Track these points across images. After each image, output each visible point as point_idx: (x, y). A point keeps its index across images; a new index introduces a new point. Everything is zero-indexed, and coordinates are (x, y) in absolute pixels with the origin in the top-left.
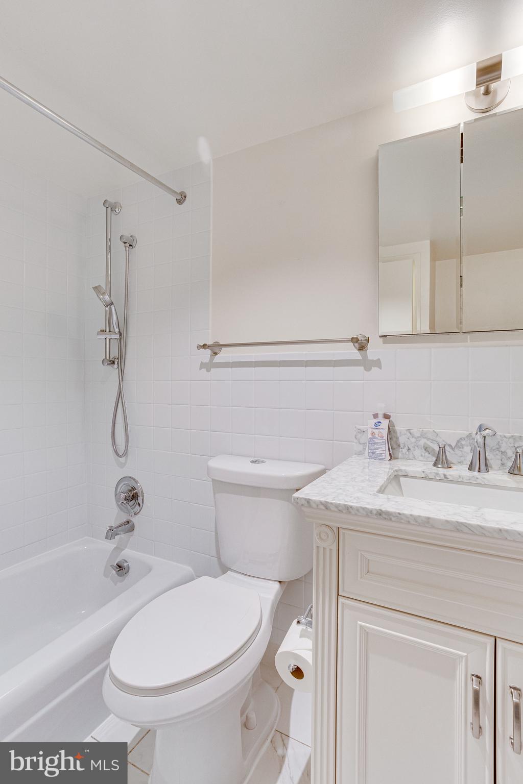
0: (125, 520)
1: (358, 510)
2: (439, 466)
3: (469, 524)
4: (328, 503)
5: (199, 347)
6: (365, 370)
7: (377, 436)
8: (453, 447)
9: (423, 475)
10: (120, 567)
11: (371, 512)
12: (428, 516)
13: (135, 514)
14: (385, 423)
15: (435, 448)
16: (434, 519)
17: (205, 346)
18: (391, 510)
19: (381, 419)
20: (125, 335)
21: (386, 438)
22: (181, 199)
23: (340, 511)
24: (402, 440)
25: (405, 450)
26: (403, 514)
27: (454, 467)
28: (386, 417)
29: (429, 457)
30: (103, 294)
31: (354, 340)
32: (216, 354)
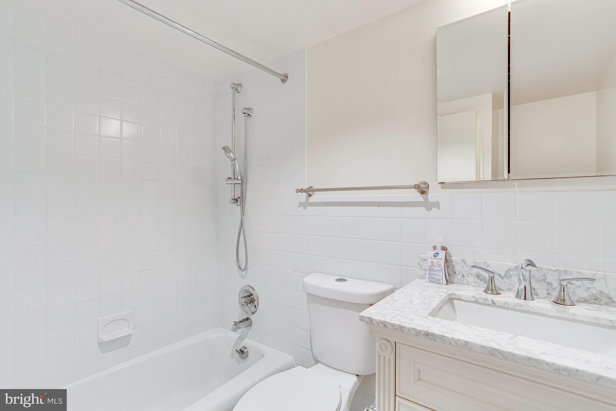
0: (245, 317)
1: (409, 330)
2: (489, 292)
3: (502, 351)
4: (386, 322)
5: (298, 191)
6: (427, 210)
7: (435, 264)
8: (502, 276)
9: (473, 300)
10: (242, 352)
11: (420, 332)
12: (466, 340)
13: (252, 313)
14: (442, 254)
15: (486, 276)
16: (471, 343)
17: (301, 191)
18: (436, 332)
19: (439, 250)
20: (245, 181)
21: (443, 266)
22: (284, 79)
23: (395, 329)
24: (457, 268)
25: (460, 277)
26: (446, 337)
27: (503, 294)
28: (444, 249)
29: (480, 283)
30: (229, 152)
31: (417, 187)
32: (310, 195)
